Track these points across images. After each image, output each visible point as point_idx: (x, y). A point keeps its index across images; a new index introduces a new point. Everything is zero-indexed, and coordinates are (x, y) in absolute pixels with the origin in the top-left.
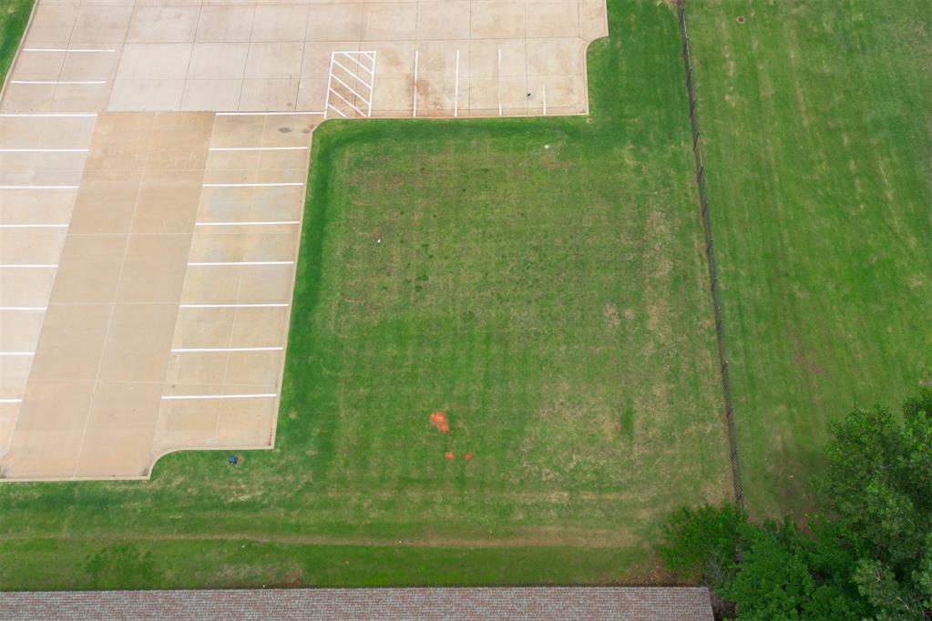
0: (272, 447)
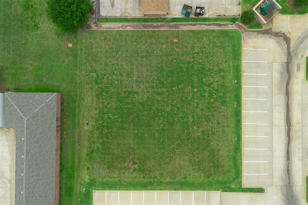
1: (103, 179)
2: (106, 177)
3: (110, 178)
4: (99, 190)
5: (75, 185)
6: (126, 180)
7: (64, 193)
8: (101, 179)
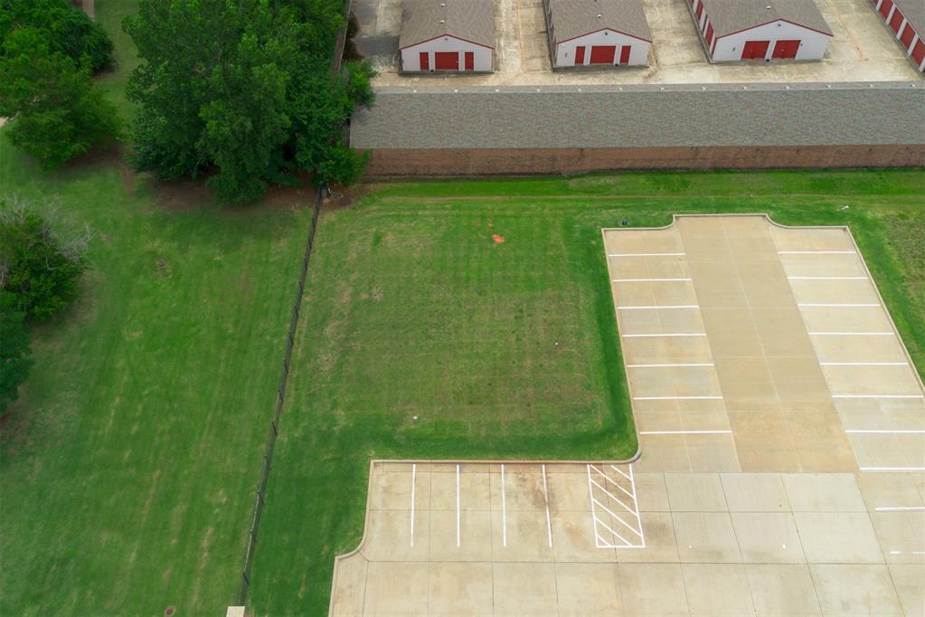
0: (603, 229)
1: (889, 244)
2: (899, 250)
3: (900, 258)
4: (855, 237)
5: (845, 197)
6: (911, 291)
7: (817, 176)
8: (887, 240)
